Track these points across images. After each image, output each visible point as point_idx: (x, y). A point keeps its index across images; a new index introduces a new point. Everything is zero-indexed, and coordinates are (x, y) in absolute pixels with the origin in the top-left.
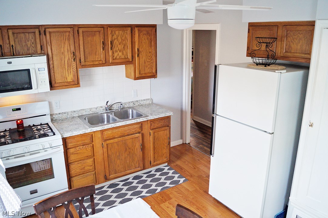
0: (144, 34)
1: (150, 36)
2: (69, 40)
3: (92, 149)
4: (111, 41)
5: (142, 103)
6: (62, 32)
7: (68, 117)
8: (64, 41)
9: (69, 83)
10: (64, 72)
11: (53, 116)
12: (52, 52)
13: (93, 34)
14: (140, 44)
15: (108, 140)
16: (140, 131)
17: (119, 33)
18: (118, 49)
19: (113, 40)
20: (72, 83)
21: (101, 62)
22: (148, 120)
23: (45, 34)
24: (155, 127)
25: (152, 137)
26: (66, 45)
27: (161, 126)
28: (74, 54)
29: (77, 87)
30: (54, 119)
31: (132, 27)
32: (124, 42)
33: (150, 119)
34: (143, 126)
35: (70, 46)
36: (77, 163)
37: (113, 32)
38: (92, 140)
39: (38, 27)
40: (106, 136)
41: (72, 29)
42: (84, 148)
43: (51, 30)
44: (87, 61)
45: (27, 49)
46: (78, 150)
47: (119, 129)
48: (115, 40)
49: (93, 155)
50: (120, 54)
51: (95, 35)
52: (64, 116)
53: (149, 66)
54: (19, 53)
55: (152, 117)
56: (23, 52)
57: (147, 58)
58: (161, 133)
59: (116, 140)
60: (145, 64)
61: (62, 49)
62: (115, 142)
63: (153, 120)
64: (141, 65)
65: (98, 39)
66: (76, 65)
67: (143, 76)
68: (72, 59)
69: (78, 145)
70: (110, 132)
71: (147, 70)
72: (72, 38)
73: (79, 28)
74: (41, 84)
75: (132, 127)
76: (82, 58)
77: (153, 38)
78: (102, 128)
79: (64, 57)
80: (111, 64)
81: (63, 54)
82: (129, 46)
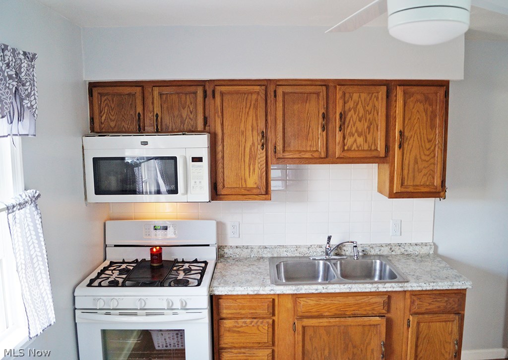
0: (417, 101)
1: (431, 105)
2: (256, 108)
3: (271, 330)
4: (341, 114)
5: (410, 250)
6: (245, 94)
7: (252, 256)
8: (247, 109)
9: (248, 190)
10: (243, 169)
11: (225, 250)
12: (223, 130)
13: (305, 98)
14: (406, 122)
15: (308, 317)
16: (384, 311)
17: (360, 97)
18: (357, 131)
19: (345, 112)
20: (255, 191)
21: (316, 155)
22: (405, 291)
23: (214, 97)
24: (423, 310)
25: (412, 332)
26: (250, 118)
27: (437, 309)
28: (264, 135)
29: (266, 199)
30: (226, 256)
31: (390, 86)
32: (371, 116)
33: (410, 289)
34: (392, 302)
35: (257, 120)
36: (236, 351)
37: (347, 95)
38: (271, 311)
39: (202, 83)
40: (303, 310)
41: (264, 87)
42: (253, 324)
43: (223, 89)
44: (287, 151)
45: (181, 122)
46: (242, 326)
47: (334, 299)
48: (350, 111)
49: (271, 343)
50: (360, 140)
51: (308, 102)
52: (245, 253)
53: (424, 171)
54: (167, 128)
55: (415, 285)
56: (174, 127)
57: (422, 153)
58: (437, 326)
59: (324, 322)
60: (416, 165)
61: (242, 125)
62: (321, 324)
63: (418, 293)
64: (406, 168)
65: (315, 108)
66: (265, 157)
67: (409, 190)
68: (258, 144)
69: (242, 316)
70: (311, 302)
71: (421, 179)
72: (262, 104)
73: (277, 87)
74: (193, 187)
75: (365, 299)
76: (278, 144)
77: (438, 111)
78: (294, 291)
79: (244, 140)
80: (339, 160)
81: (243, 134)
82: (382, 124)
